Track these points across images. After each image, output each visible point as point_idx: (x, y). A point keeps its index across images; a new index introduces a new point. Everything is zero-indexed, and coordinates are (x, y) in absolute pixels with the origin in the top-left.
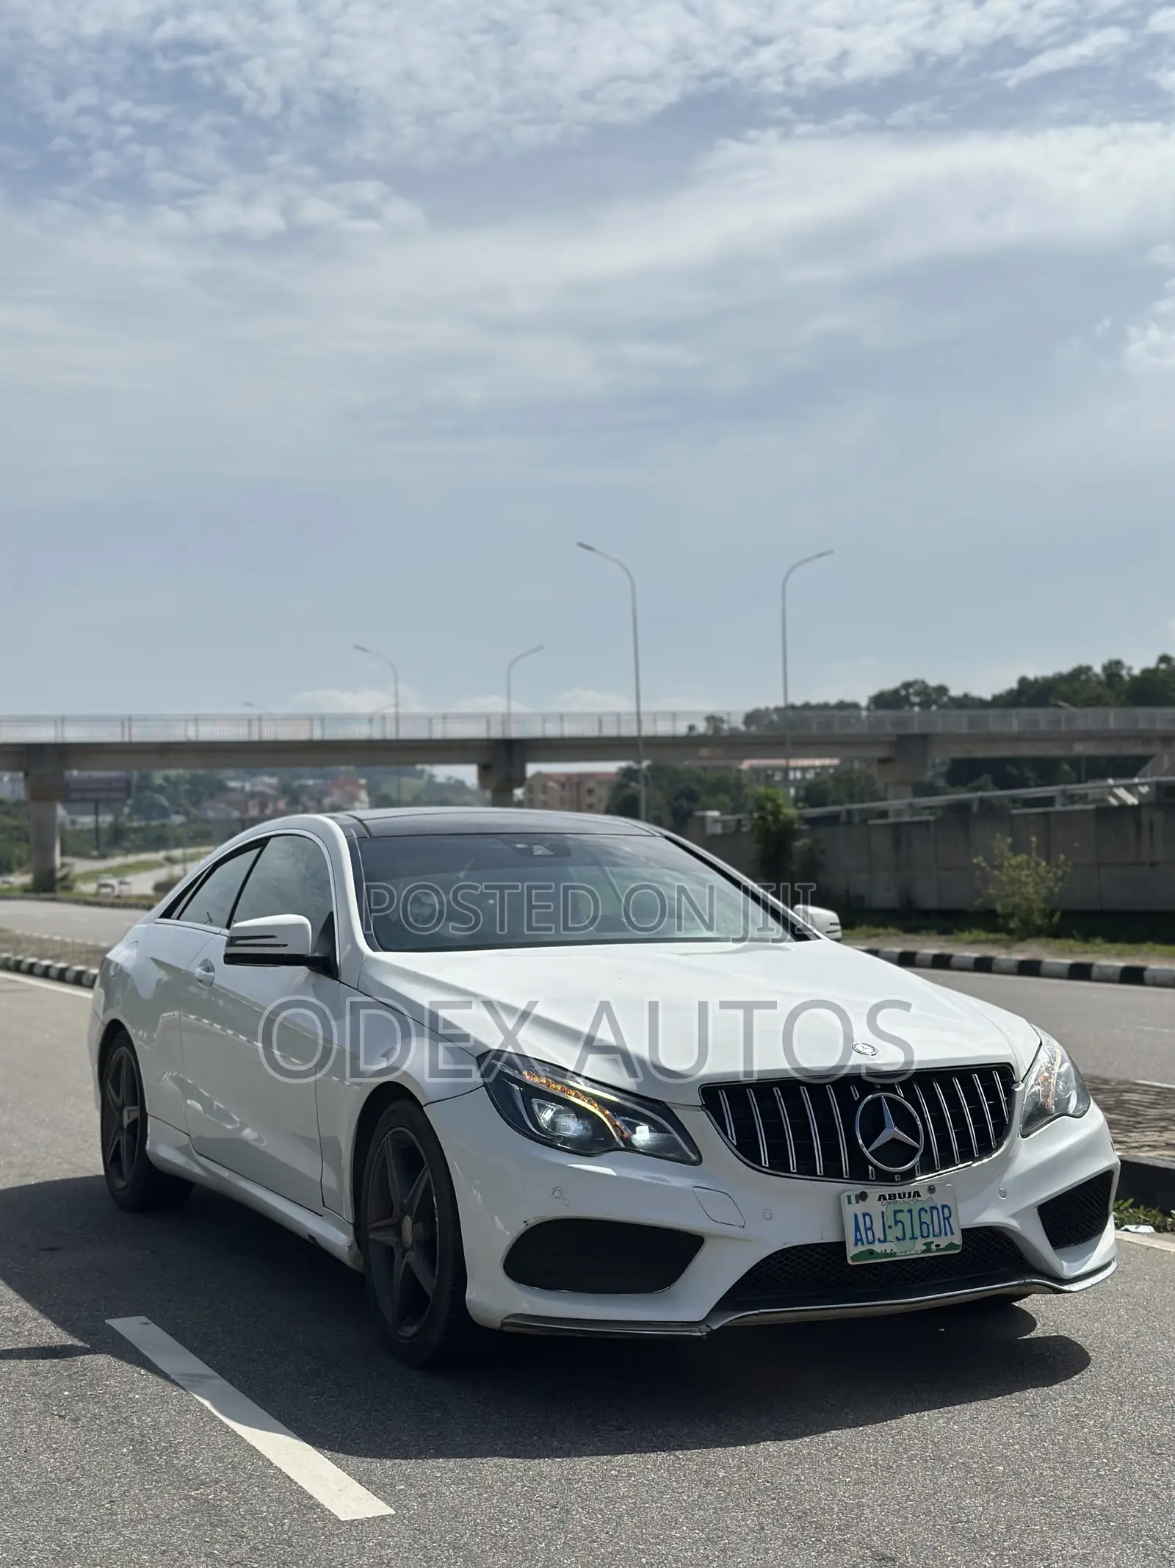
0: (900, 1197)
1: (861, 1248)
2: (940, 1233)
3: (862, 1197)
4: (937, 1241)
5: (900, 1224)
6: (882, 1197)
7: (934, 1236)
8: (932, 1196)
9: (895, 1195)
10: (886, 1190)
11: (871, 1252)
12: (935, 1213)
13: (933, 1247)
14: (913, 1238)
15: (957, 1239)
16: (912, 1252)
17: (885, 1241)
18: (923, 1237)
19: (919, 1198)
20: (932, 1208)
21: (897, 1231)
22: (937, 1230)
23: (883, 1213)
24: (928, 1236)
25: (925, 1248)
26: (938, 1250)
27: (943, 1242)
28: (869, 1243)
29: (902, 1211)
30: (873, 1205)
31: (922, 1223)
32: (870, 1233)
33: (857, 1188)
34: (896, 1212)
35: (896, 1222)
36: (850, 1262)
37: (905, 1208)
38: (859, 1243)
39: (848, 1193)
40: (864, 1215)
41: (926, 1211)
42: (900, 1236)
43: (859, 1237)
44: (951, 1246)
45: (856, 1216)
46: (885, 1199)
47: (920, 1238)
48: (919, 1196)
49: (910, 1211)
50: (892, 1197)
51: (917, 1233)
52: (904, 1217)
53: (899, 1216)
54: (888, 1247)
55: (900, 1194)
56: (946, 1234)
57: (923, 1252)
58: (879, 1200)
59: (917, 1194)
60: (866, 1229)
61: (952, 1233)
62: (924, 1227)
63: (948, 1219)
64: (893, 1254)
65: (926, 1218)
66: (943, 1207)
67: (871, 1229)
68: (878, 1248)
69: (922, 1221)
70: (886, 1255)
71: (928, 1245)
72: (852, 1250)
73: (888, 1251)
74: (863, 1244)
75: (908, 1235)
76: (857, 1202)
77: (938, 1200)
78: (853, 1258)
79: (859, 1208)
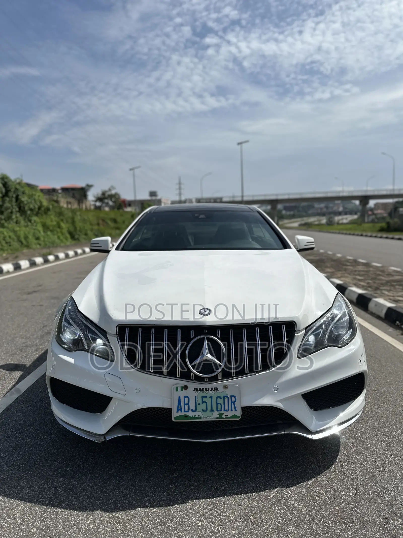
0: (206, 390)
1: (180, 414)
2: (228, 410)
3: (186, 388)
4: (226, 413)
5: (205, 404)
6: (196, 389)
7: (224, 410)
8: (226, 390)
9: (203, 388)
10: (199, 385)
11: (186, 416)
12: (226, 399)
13: (223, 416)
14: (212, 411)
15: (239, 413)
16: (211, 418)
17: (195, 411)
18: (218, 411)
19: (217, 391)
20: (224, 397)
21: (203, 406)
22: (226, 408)
23: (196, 397)
24: (221, 410)
25: (218, 416)
26: (226, 418)
27: (230, 414)
28: (185, 411)
29: (206, 397)
30: (191, 393)
31: (217, 404)
32: (187, 407)
33: (183, 383)
34: (202, 397)
35: (203, 402)
36: (173, 420)
37: (209, 395)
38: (179, 411)
39: (177, 386)
40: (185, 397)
41: (221, 398)
42: (205, 409)
43: (179, 408)
44: (235, 416)
45: (179, 397)
46: (197, 390)
47: (216, 411)
48: (217, 390)
49: (211, 397)
50: (202, 389)
51: (214, 408)
52: (208, 400)
53: (205, 399)
54: (197, 414)
55: (206, 389)
56: (232, 410)
57: (217, 418)
58: (194, 390)
59: (216, 389)
60: (185, 404)
61: (236, 410)
62: (219, 406)
63: (234, 402)
64: (200, 418)
65: (220, 401)
66: (231, 396)
67: (188, 404)
68: (190, 414)
69: (218, 403)
70: (194, 418)
71: (221, 415)
72: (175, 414)
73: (197, 416)
74: (181, 412)
75: (209, 408)
76: (182, 390)
77: (229, 393)
78: (175, 418)
79: (182, 394)
